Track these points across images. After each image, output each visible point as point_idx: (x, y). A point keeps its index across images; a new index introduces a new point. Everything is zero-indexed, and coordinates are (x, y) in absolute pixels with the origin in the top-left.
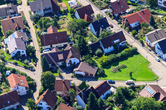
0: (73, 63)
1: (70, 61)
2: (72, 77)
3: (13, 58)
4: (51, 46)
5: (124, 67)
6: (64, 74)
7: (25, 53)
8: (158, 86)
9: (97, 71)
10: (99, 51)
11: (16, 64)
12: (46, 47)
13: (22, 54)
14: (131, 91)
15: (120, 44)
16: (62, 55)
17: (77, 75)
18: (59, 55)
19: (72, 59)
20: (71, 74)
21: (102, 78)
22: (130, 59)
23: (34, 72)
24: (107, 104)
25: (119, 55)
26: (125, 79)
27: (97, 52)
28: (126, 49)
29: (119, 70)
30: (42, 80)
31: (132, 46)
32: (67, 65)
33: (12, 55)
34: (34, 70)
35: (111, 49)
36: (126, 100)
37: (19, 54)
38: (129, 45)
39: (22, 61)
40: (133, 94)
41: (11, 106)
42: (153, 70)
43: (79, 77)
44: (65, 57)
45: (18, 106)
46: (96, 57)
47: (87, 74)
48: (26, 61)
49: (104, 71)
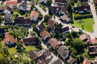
0: (62, 13)
1: (61, 12)
2: (59, 19)
3: (40, 3)
4: (59, 3)
5: (83, 22)
6: (56, 17)
7: (46, 3)
8: (90, 35)
9: (70, 20)
10: (77, 11)
11: (40, 6)
12: (57, 3)
13: (45, 3)
14: (78, 34)
15: (87, 11)
16: (58, 9)
17: (61, 19)
18: (57, 9)
19: (62, 12)
20: (59, 18)
21: (71, 24)
22: (88, 19)
23: (46, 12)
24: (63, 36)
25: (84, 16)
26: (80, 27)
27: (75, 12)
28: (88, 14)
29: (80, 22)
30: (45, 17)
31: (92, 13)
32: (60, 14)
33: (41, 2)
34: (46, 11)
35: (82, 12)
36: (73, 38)
37: (44, 2)
38: (91, 12)
39: (43, 6)
40: (78, 35)
41: (27, 24)
42: (94, 27)
43: (62, 20)
44: (59, 10)
45: (29, 25)
46: (75, 13)
47: (65, 20)
48: (45, 6)
49: (73, 21)
